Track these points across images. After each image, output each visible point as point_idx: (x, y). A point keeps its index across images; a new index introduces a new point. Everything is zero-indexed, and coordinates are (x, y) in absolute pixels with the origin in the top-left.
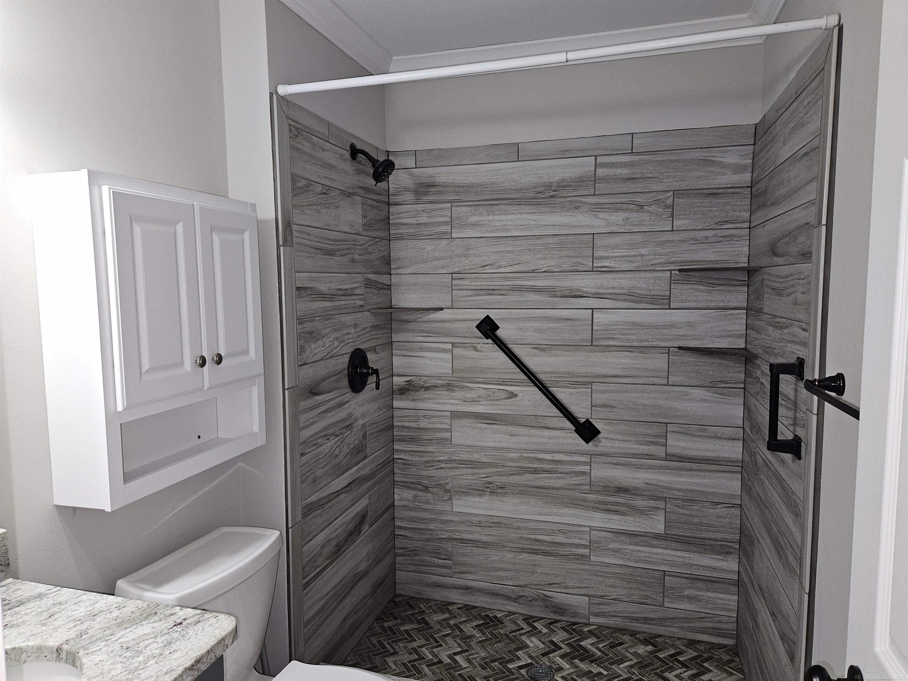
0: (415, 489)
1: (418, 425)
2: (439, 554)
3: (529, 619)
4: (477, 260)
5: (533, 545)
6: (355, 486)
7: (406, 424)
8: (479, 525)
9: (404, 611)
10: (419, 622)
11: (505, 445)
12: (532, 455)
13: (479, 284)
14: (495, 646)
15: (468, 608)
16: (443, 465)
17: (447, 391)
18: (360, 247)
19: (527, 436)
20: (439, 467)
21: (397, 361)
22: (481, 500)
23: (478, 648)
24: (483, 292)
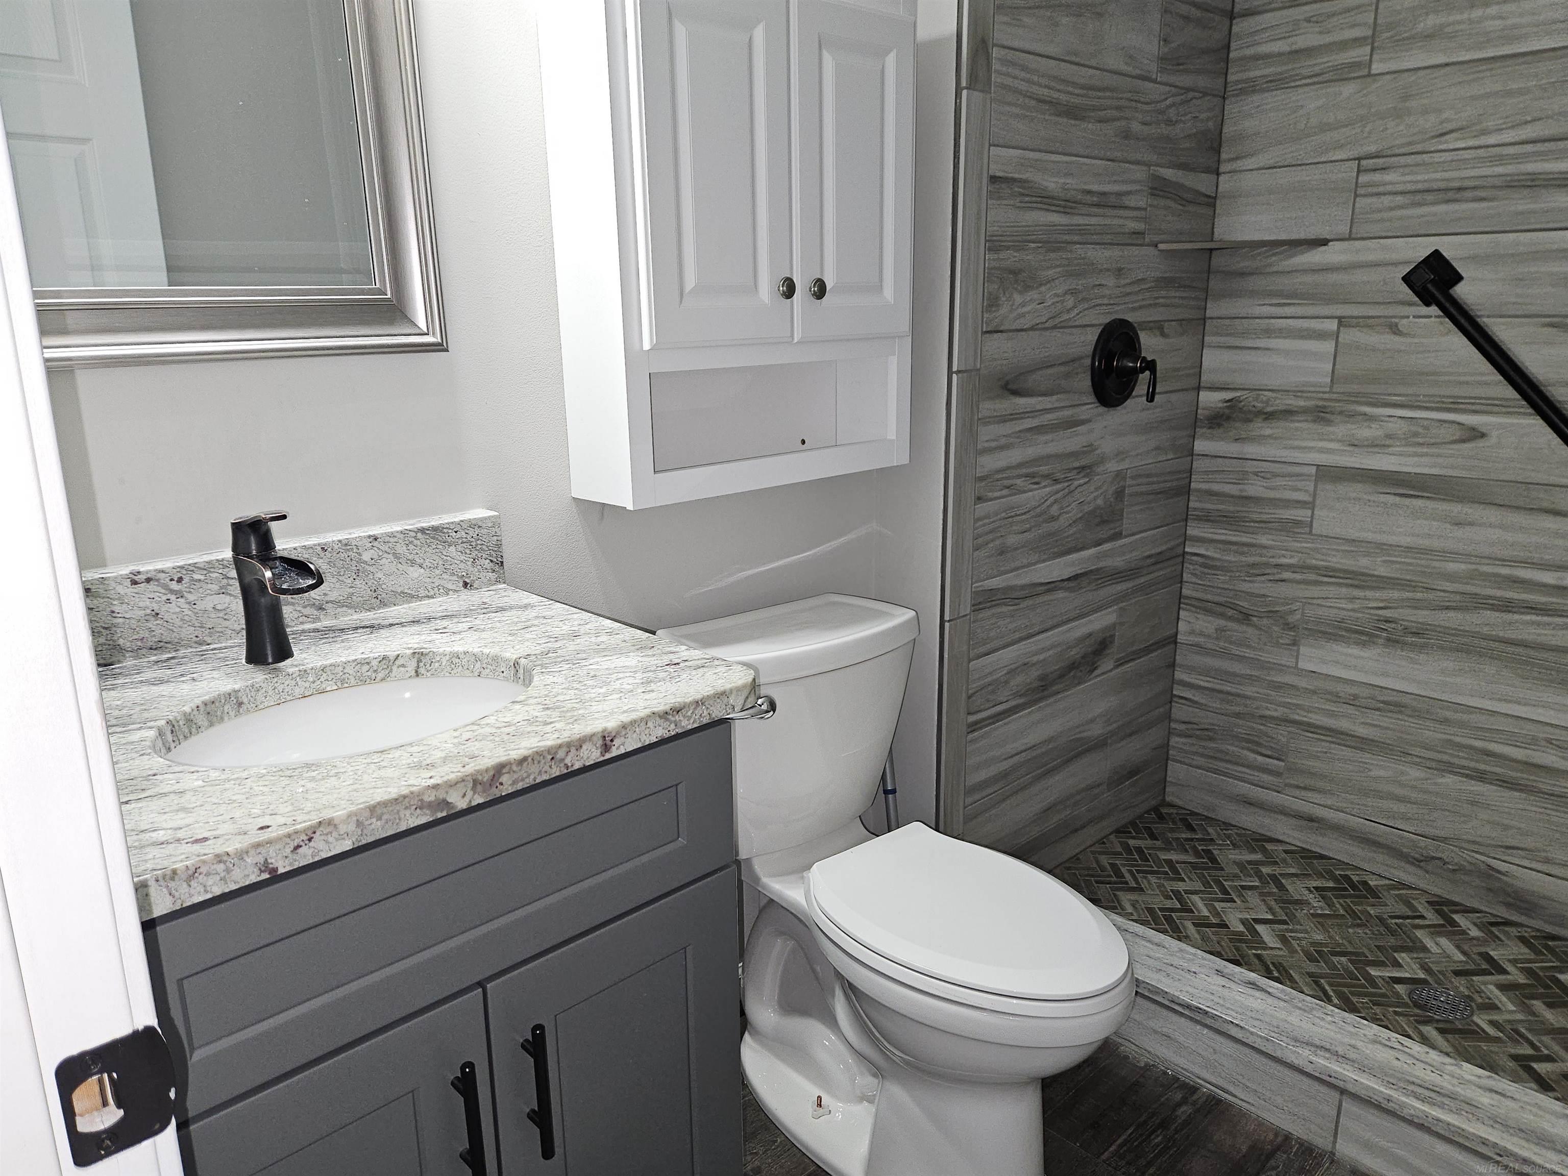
0: (1222, 615)
1: (1241, 490)
2: (1258, 744)
3: (1440, 905)
4: (1430, 122)
5: (1477, 761)
6: (1089, 583)
7: (1215, 487)
8: (1353, 701)
9: (1172, 830)
10: (1197, 854)
11: (1436, 544)
12: (1505, 571)
13: (1422, 178)
14: (1350, 930)
15: (1306, 855)
16: (1286, 575)
17: (1314, 421)
18: (1146, 107)
19: (1495, 527)
20: (1277, 577)
21: (1212, 360)
22: (1362, 654)
23: (1309, 925)
24: (1430, 197)
